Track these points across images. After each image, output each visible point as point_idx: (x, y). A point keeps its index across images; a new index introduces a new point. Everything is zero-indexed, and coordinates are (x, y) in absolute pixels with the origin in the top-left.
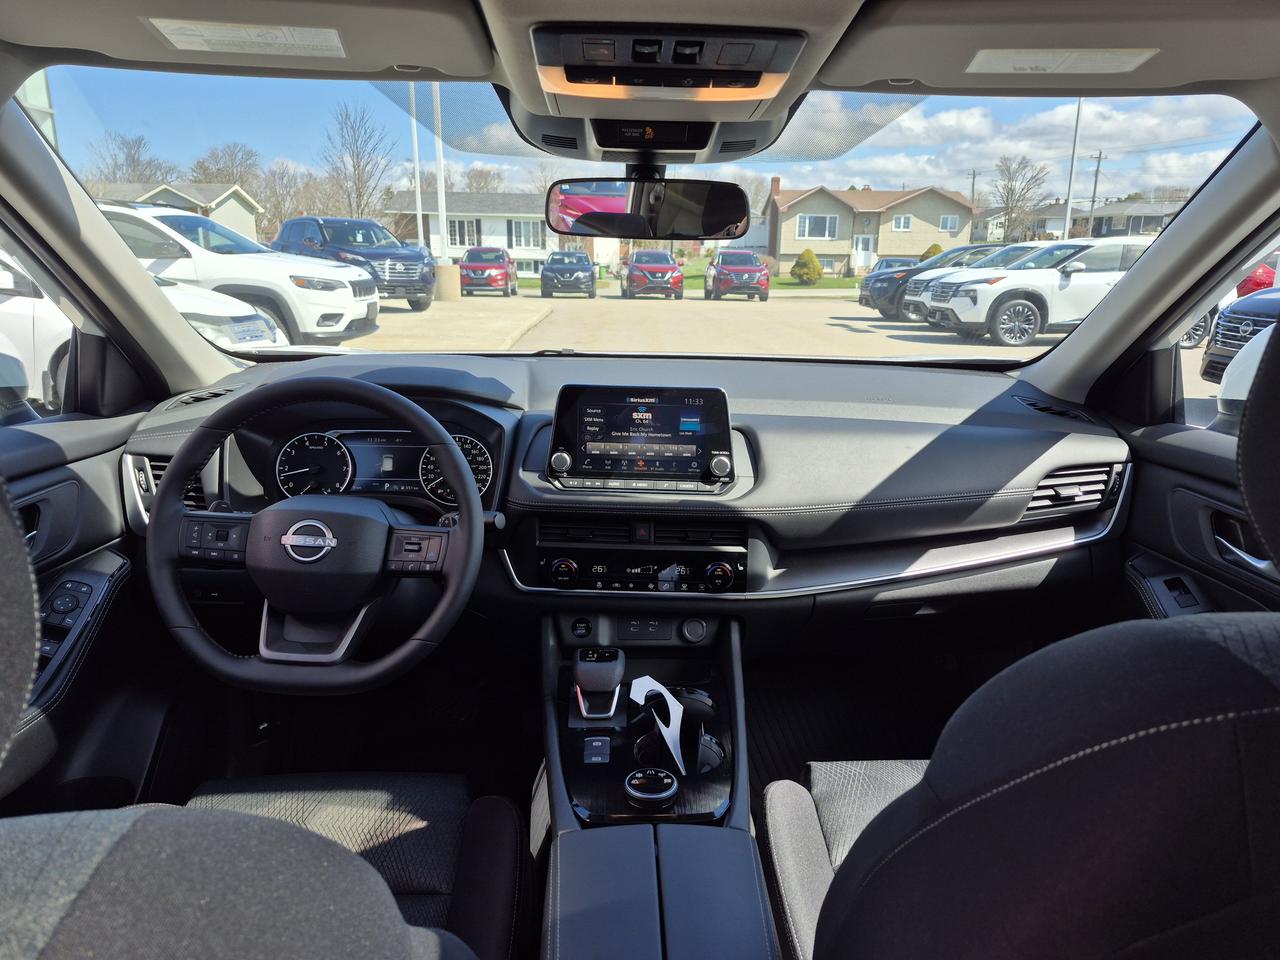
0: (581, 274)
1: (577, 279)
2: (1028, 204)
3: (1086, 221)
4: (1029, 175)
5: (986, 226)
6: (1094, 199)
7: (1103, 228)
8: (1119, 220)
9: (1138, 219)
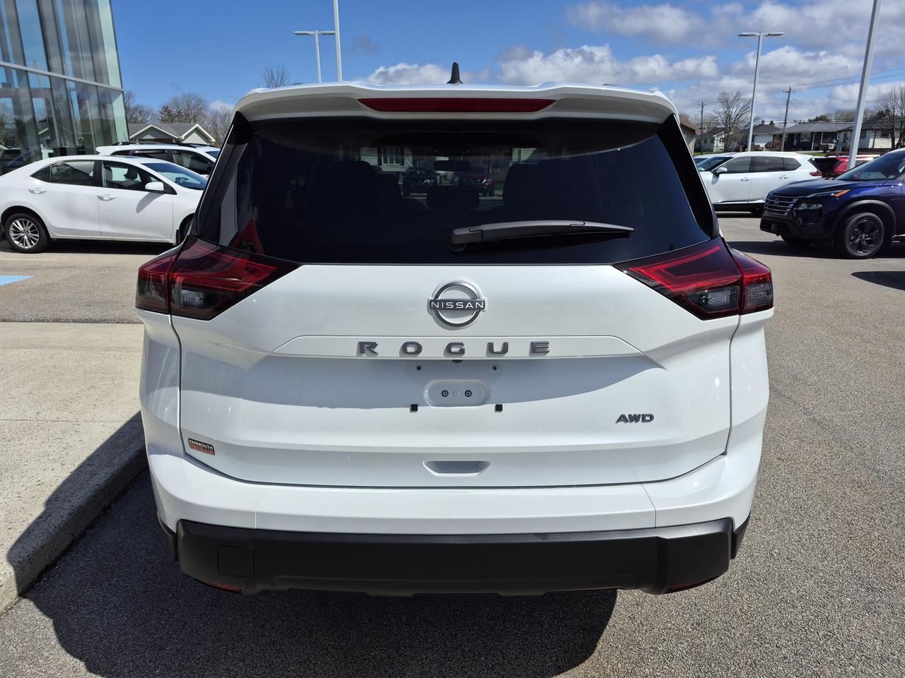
0: (428, 181)
1: (426, 184)
2: (741, 126)
3: (781, 136)
4: (741, 105)
5: (712, 142)
6: (785, 120)
7: (794, 141)
8: (806, 135)
9: (819, 133)
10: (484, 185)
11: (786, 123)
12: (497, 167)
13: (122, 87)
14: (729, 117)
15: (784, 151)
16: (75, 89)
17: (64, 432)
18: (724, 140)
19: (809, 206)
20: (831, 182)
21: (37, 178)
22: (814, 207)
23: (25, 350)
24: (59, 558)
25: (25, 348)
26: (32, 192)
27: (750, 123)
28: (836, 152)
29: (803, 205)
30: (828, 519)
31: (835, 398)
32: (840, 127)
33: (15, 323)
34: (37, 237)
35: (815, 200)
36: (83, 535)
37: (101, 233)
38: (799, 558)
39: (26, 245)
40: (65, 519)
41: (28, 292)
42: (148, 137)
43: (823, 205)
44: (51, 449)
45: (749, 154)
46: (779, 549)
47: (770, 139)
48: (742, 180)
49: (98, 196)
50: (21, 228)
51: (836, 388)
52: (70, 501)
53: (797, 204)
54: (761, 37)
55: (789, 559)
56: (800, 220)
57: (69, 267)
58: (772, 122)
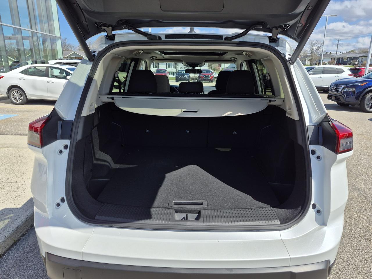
0: (186, 76)
1: (185, 77)
2: (318, 54)
3: (334, 59)
4: (318, 45)
5: (305, 61)
6: (337, 52)
7: (340, 61)
8: (345, 58)
9: (351, 58)
10: (209, 78)
11: (337, 53)
12: (215, 70)
13: (60, 36)
14: (313, 50)
15: (336, 65)
16: (41, 37)
17: (18, 188)
18: (310, 60)
19: (349, 89)
20: (358, 79)
21: (22, 73)
22: (351, 90)
23: (8, 149)
24: (6, 251)
25: (8, 148)
26: (20, 79)
27: (322, 53)
28: (358, 65)
29: (346, 89)
30: (366, 241)
31: (365, 178)
32: (360, 55)
33: (7, 136)
34: (22, 98)
35: (352, 87)
36: (19, 240)
37: (48, 97)
38: (353, 262)
39: (18, 101)
40: (10, 232)
41: (15, 121)
42: (73, 57)
43: (355, 89)
44: (11, 197)
45: (321, 66)
46: (343, 257)
47: (330, 60)
48: (319, 77)
49: (47, 81)
50: (15, 94)
51: (365, 174)
52: (14, 224)
53: (344, 89)
54: (328, 17)
55: (348, 263)
56: (345, 95)
57: (34, 111)
58: (330, 53)
